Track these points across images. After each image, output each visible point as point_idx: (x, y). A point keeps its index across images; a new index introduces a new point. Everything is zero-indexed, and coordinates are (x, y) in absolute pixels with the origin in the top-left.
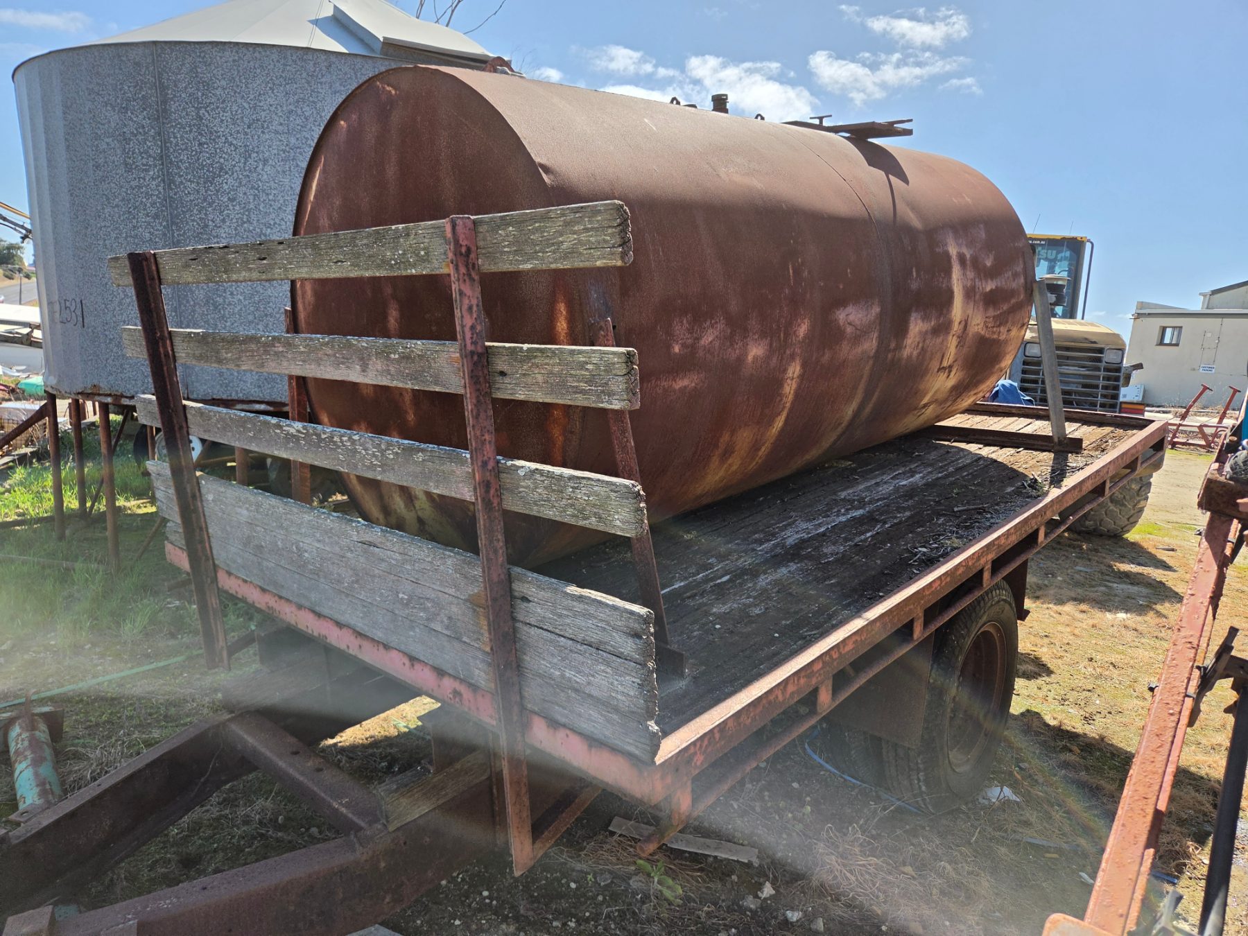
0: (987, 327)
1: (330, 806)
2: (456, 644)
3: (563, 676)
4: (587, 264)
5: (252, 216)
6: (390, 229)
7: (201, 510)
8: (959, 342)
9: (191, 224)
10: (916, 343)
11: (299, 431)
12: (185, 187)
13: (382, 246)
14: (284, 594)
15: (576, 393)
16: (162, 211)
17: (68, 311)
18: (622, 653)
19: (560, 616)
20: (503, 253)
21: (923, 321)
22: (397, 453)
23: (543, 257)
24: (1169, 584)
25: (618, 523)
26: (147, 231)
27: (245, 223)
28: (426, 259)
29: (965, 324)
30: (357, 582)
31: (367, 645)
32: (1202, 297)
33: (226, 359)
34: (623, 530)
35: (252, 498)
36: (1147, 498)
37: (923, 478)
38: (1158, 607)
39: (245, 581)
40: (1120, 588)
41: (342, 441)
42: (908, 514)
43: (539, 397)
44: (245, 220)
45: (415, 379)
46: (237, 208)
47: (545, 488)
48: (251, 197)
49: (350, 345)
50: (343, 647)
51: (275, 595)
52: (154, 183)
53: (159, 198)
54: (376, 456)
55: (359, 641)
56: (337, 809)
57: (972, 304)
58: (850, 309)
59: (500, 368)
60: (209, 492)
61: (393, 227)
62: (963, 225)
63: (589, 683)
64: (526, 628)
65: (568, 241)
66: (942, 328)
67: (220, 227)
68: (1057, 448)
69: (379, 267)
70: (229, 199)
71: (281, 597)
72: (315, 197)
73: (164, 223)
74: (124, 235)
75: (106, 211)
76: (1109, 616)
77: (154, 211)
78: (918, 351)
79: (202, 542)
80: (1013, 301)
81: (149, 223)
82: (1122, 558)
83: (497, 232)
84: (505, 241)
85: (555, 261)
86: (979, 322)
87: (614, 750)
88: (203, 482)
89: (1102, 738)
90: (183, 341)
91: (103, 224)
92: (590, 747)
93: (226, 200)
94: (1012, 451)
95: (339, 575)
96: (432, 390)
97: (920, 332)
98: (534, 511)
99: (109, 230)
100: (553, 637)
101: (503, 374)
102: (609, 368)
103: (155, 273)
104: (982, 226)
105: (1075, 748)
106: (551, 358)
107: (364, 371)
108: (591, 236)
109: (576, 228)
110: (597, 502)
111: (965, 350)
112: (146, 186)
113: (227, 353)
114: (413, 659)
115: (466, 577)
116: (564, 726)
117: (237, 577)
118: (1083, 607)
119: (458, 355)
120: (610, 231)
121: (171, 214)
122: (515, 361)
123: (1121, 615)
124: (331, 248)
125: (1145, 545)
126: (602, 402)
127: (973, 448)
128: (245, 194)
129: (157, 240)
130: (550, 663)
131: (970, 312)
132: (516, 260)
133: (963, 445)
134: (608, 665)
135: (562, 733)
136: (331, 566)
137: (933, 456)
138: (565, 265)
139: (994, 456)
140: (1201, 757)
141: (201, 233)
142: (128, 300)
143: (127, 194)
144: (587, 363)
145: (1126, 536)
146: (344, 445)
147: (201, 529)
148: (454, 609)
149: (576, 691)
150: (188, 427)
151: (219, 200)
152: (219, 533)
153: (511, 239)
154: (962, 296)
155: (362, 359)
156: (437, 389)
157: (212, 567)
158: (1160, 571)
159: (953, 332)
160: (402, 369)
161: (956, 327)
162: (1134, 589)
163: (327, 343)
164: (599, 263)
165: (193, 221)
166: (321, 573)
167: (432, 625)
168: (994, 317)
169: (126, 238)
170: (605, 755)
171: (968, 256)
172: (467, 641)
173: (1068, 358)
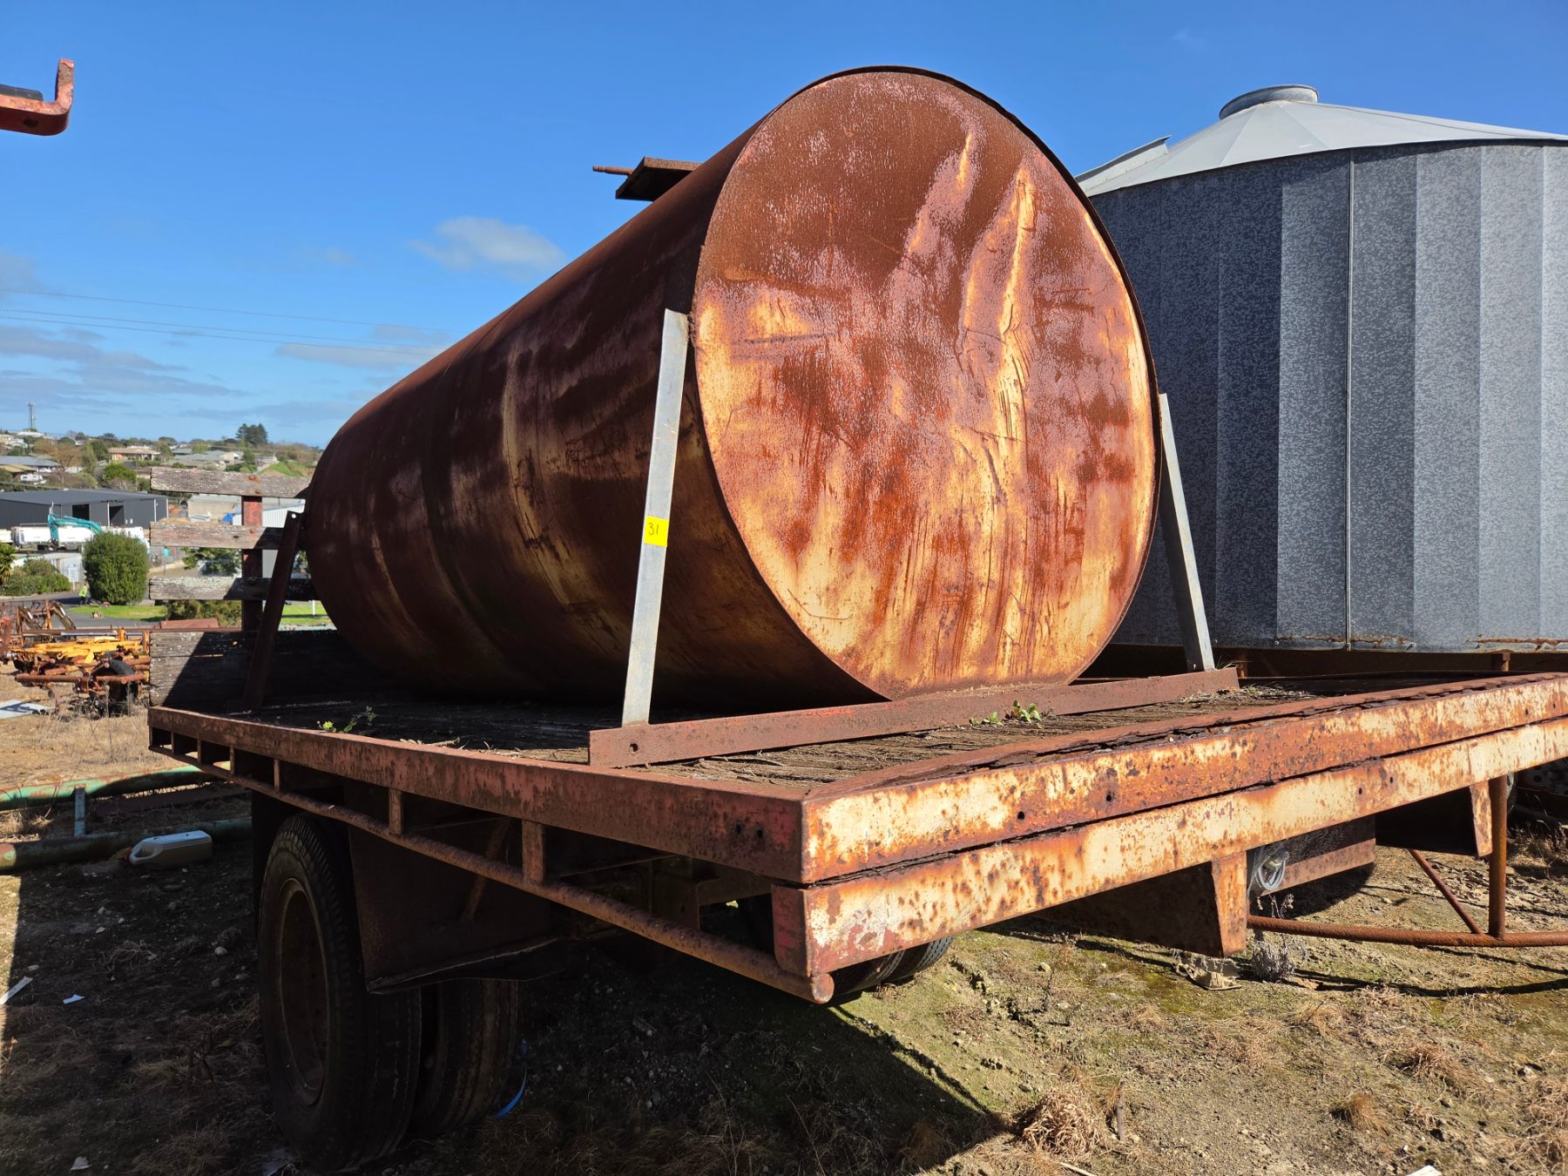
0: (577, 461)
8: (531, 497)
10: (467, 505)
21: (466, 474)
29: (529, 463)
57: (533, 431)
58: (399, 477)
66: (496, 477)
78: (475, 515)
86: (554, 454)
97: (466, 489)
131: (533, 442)
154: (514, 420)
159: (514, 482)
161: (514, 472)
168: (585, 438)
171: (535, 351)
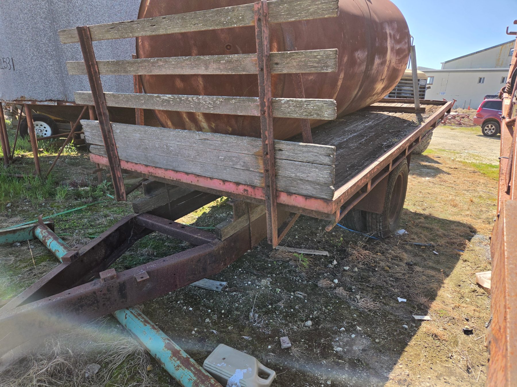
0: (396, 64)
1: (193, 237)
2: (247, 172)
3: (296, 176)
4: (321, 17)
5: (91, 18)
6: (225, 9)
7: (113, 137)
8: (388, 69)
9: (62, 22)
10: (376, 68)
11: (170, 98)
12: (58, 5)
13: (220, 16)
14: (158, 166)
15: (312, 68)
16: (48, 16)
17: (5, 63)
18: (323, 163)
19: (297, 154)
20: (280, 15)
21: (378, 59)
22: (221, 101)
23: (300, 16)
24: (441, 168)
25: (326, 115)
26: (42, 25)
27: (87, 21)
28: (243, 20)
29: (390, 62)
30: (198, 155)
31: (201, 179)
32: (441, 64)
33: (130, 71)
34: (328, 117)
35: (142, 129)
36: (431, 139)
37: (372, 123)
38: (439, 175)
39: (136, 164)
40: (424, 170)
41: (193, 100)
42: (373, 133)
43: (294, 71)
44: (87, 20)
45: (233, 70)
46: (83, 14)
47: (294, 106)
48: (89, 9)
49: (200, 59)
50: (189, 182)
51: (153, 167)
52: (43, 2)
53: (46, 10)
54: (211, 104)
55: (198, 178)
56: (197, 238)
57: (393, 54)
58: (359, 52)
59: (276, 61)
60: (117, 129)
61: (226, 8)
62: (391, 22)
63: (307, 176)
64: (280, 161)
65: (312, 9)
66: (383, 63)
67: (76, 23)
68: (416, 112)
69: (217, 25)
70: (79, 10)
71: (156, 167)
72: (150, 3)
73: (50, 22)
74: (31, 27)
75: (21, 16)
76: (423, 179)
77: (44, 16)
78: (376, 71)
79: (113, 150)
80: (404, 54)
81: (42, 22)
82: (423, 161)
83: (279, 7)
84: (282, 10)
85: (306, 17)
86: (394, 61)
87: (316, 198)
88: (114, 125)
89: (430, 214)
90: (104, 65)
91: (20, 22)
92: (306, 199)
93: (78, 10)
94: (401, 114)
95: (189, 154)
96: (241, 74)
97: (378, 63)
98: (288, 116)
99: (23, 25)
100: (293, 162)
101: (277, 64)
102: (328, 56)
103: (89, 35)
104: (396, 22)
105: (422, 218)
106: (301, 55)
107: (206, 69)
108: (324, 6)
109: (317, 3)
110: (318, 109)
111: (389, 72)
112: (39, 4)
113: (130, 68)
114: (224, 181)
115: (253, 146)
116: (295, 194)
117: (132, 163)
118: (414, 176)
119: (256, 58)
120: (333, 3)
121: (53, 17)
122: (284, 58)
123: (427, 178)
124: (192, 19)
125: (429, 156)
126: (323, 70)
127: (386, 113)
128: (86, 8)
129: (47, 29)
130: (291, 172)
131: (392, 57)
132: (288, 18)
133: (382, 113)
134: (317, 168)
135: (294, 196)
136: (184, 151)
137: (372, 116)
138: (311, 18)
139: (394, 115)
140: (463, 218)
141: (67, 26)
142: (35, 58)
143: (31, 8)
144: (318, 56)
145: (422, 154)
146: (194, 101)
147: (113, 145)
148: (246, 159)
149: (301, 180)
150: (106, 102)
151: (74, 10)
152: (122, 145)
153: (285, 9)
154: (390, 50)
155: (206, 64)
156: (244, 73)
157: (118, 160)
158: (437, 164)
159: (386, 65)
160: (227, 66)
161: (388, 63)
162: (429, 170)
163: (187, 59)
164: (326, 16)
165: (63, 20)
166: (179, 155)
167: (235, 167)
168: (398, 60)
169: (32, 28)
170: (313, 201)
171: (392, 34)
172: (252, 170)
173: (406, 83)
